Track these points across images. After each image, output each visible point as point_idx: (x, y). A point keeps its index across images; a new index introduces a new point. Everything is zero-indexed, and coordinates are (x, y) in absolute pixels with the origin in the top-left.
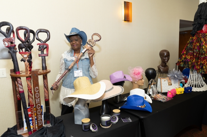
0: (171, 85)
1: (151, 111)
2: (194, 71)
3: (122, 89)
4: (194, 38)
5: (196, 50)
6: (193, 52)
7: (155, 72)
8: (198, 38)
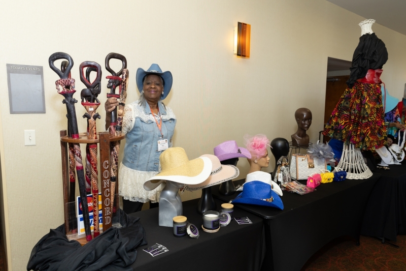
0: (314, 167)
1: (282, 208)
2: (350, 145)
3: (237, 170)
4: (352, 90)
5: (354, 110)
6: (350, 114)
7: (287, 144)
8: (358, 90)
